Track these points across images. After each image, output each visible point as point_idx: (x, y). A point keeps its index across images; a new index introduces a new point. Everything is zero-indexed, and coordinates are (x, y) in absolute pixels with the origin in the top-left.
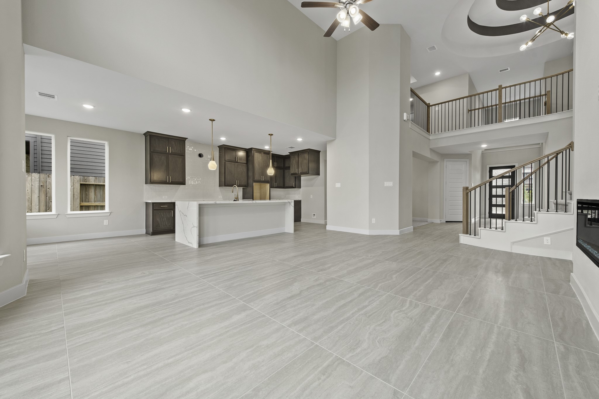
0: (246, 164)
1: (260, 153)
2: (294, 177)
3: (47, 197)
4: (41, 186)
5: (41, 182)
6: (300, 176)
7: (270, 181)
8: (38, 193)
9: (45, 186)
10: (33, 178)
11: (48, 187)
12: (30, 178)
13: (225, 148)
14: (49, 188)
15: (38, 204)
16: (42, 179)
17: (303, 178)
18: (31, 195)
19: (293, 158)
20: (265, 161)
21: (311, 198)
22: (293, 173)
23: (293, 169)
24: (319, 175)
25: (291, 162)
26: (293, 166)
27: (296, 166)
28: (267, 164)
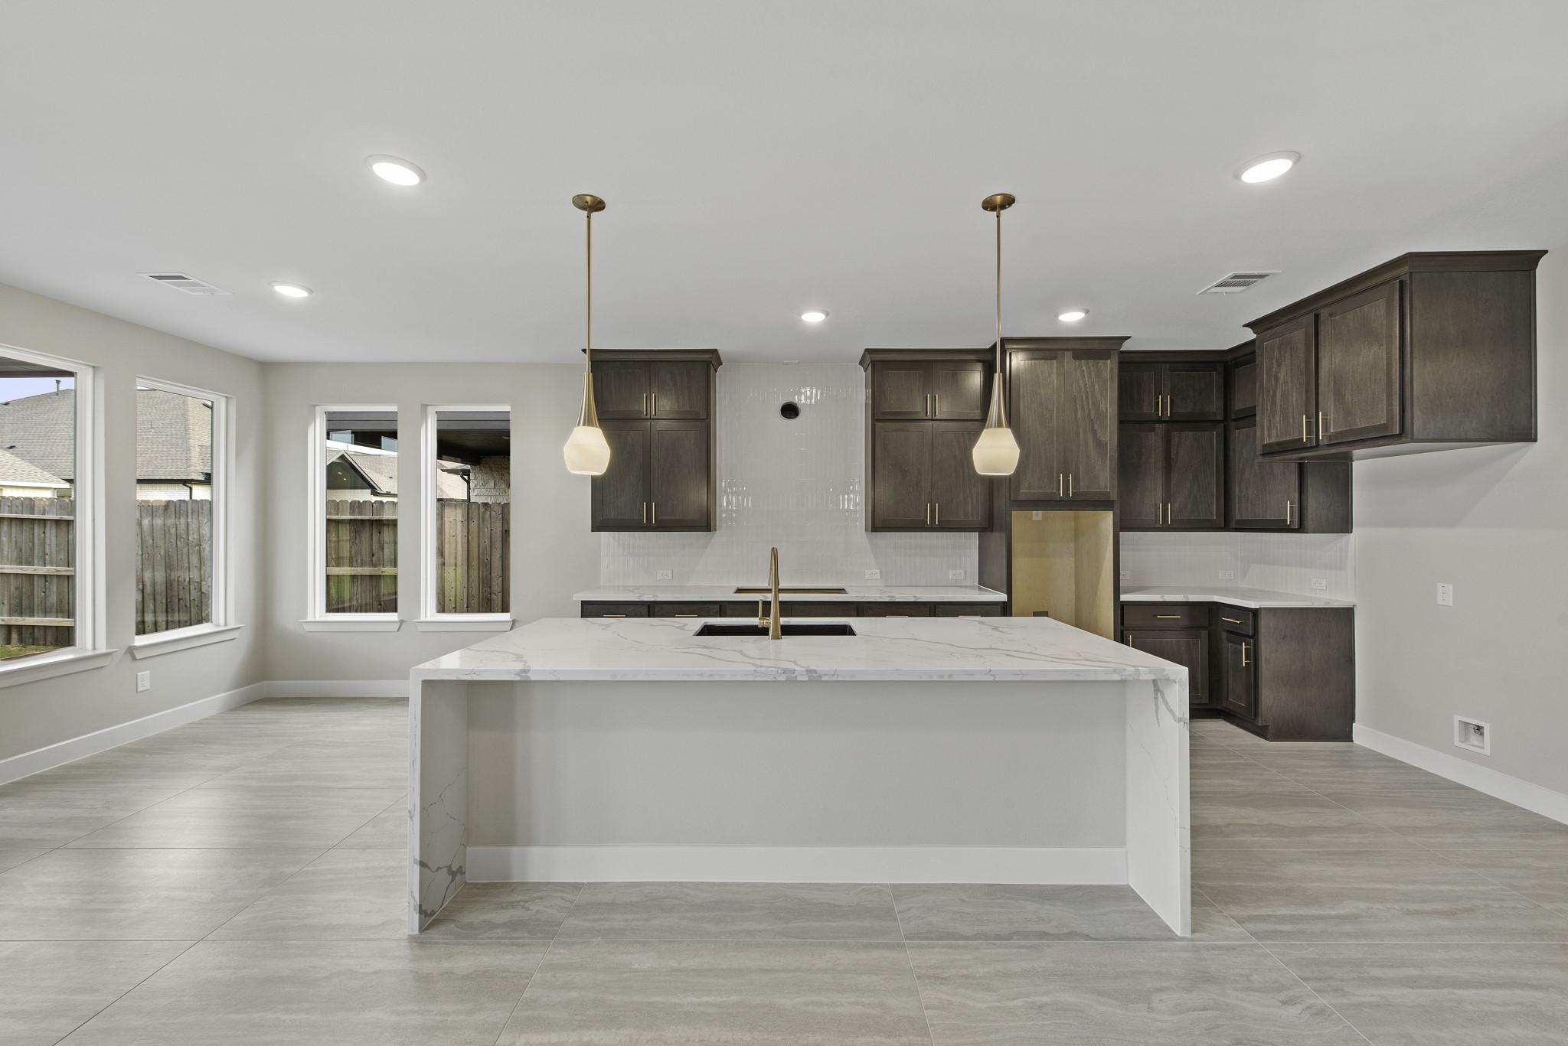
0: (979, 424)
1: (1055, 359)
2: (1294, 468)
6: (1347, 459)
7: (1114, 497)
17: (1364, 466)
19: (1276, 354)
20: (1081, 397)
21: (1440, 602)
22: (1273, 440)
23: (1277, 418)
24: (1535, 440)
25: (1263, 378)
26: (1274, 403)
27: (1296, 399)
28: (1093, 413)
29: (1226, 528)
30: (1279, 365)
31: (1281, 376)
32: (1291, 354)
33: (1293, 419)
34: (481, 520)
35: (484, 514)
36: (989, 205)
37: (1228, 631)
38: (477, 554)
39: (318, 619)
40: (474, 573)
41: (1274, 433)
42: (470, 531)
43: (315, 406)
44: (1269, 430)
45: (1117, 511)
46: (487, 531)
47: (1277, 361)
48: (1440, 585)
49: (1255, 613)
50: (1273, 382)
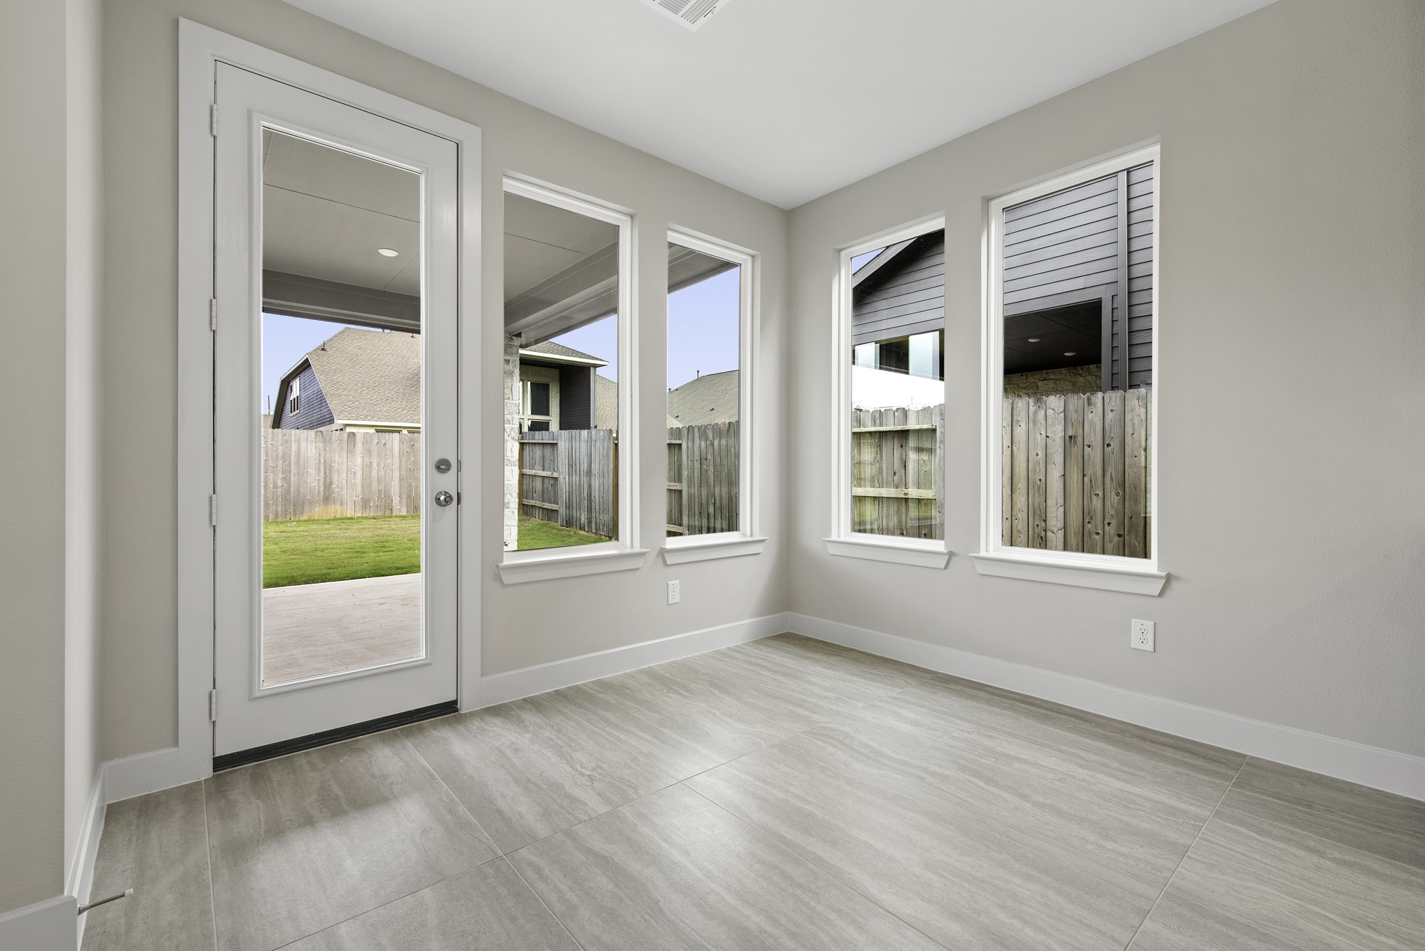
3: (1086, 479)
4: (1070, 437)
5: (1070, 424)
8: (1063, 462)
9: (1080, 439)
10: (1050, 412)
11: (1086, 443)
12: (1043, 412)
14: (1089, 446)
15: (1061, 501)
16: (1072, 415)
18: (1044, 470)
34: (1031, 424)
35: (1035, 413)
38: (1025, 473)
39: (842, 539)
40: (1021, 500)
42: (1015, 439)
43: (839, 251)
46: (1040, 439)
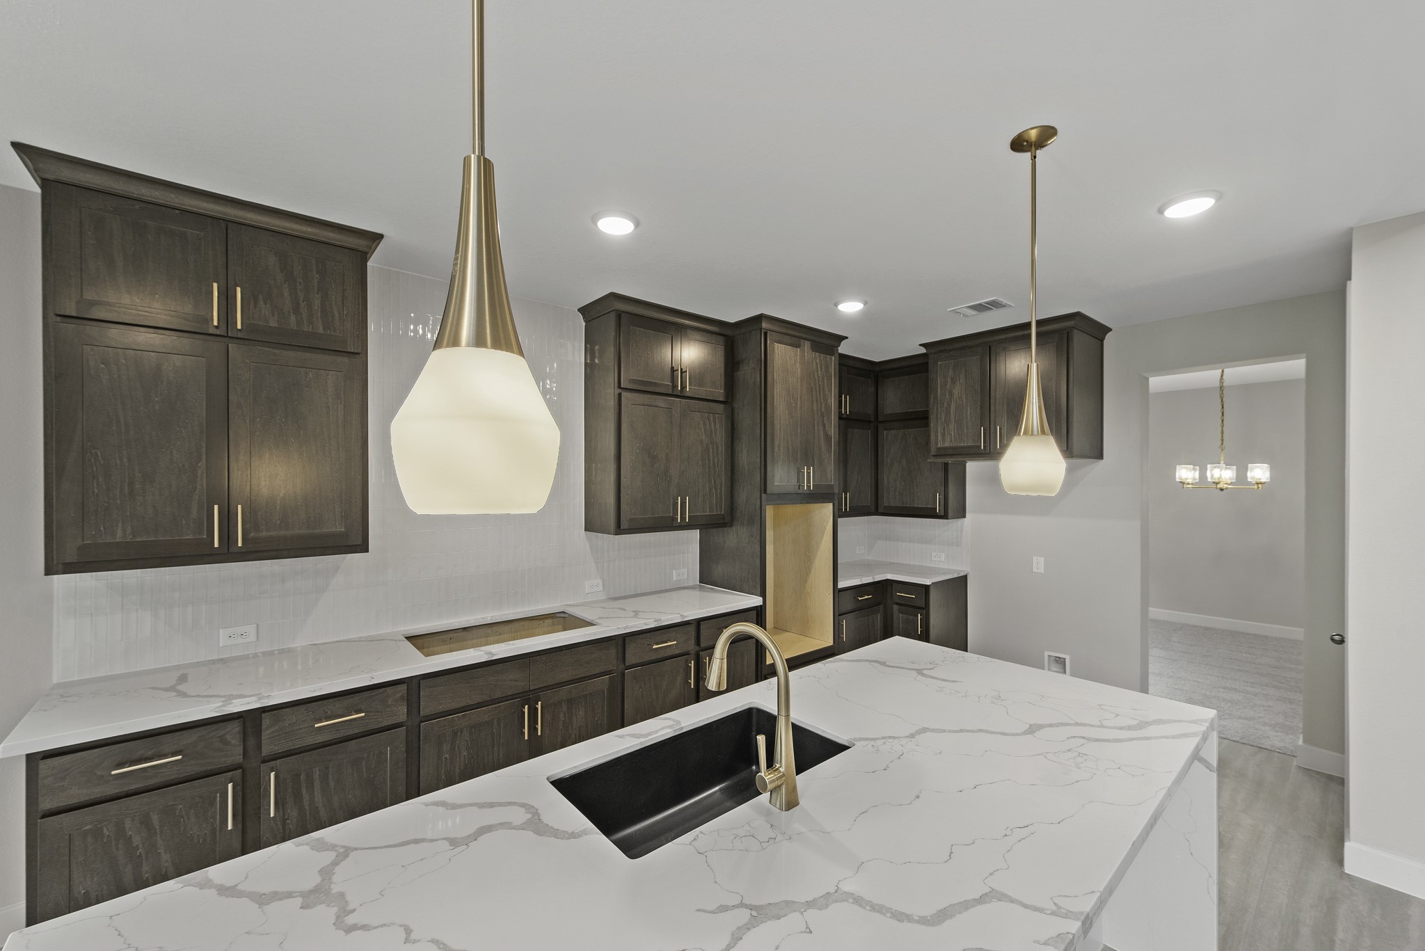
0: (722, 406)
1: (797, 346)
7: (833, 489)
13: (619, 315)
19: (951, 373)
20: (816, 389)
21: (1035, 570)
22: (947, 444)
23: (952, 426)
24: (1102, 459)
25: (937, 391)
26: (948, 413)
27: (970, 413)
28: (823, 406)
29: (876, 512)
30: (954, 382)
31: (956, 392)
32: (966, 375)
33: (967, 428)
36: (1019, 144)
37: (897, 604)
41: (948, 439)
44: (943, 435)
45: (836, 503)
47: (952, 379)
48: (1035, 558)
49: (927, 588)
50: (947, 396)
